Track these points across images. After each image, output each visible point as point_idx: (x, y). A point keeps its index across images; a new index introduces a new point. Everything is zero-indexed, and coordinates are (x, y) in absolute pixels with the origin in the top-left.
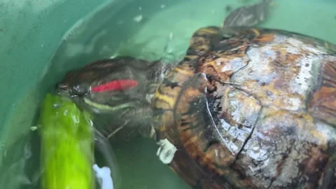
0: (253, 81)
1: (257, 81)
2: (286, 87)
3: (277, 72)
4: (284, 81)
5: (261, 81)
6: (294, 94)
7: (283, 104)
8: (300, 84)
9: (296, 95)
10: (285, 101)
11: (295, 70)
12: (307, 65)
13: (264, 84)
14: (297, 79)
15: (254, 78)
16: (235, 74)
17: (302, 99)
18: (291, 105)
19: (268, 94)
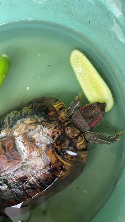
0: (34, 129)
1: (33, 130)
2: (22, 135)
3: (30, 138)
4: (25, 137)
5: (32, 131)
6: (18, 135)
7: (19, 130)
8: (19, 140)
9: (18, 136)
10: (19, 131)
11: (25, 143)
12: (24, 151)
13: (30, 130)
14: (22, 141)
15: (35, 130)
16: (42, 127)
17: (15, 136)
18: (16, 132)
19: (26, 128)
